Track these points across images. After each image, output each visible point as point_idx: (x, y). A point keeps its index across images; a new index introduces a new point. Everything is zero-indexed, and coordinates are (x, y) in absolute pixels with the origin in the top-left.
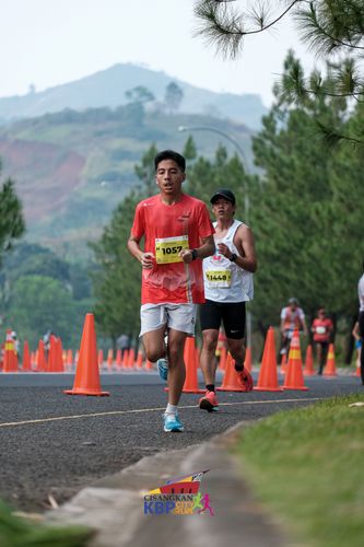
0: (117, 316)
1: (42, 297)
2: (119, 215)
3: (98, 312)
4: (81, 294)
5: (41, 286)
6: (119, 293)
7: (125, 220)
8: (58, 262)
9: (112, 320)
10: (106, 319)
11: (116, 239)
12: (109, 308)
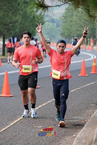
0: (66, 34)
1: (49, 27)
2: (66, 11)
3: (62, 33)
4: (58, 26)
5: (49, 25)
6: (67, 29)
7: (68, 12)
8: (52, 19)
9: (65, 35)
10: (64, 35)
11: (65, 16)
12: (64, 32)
